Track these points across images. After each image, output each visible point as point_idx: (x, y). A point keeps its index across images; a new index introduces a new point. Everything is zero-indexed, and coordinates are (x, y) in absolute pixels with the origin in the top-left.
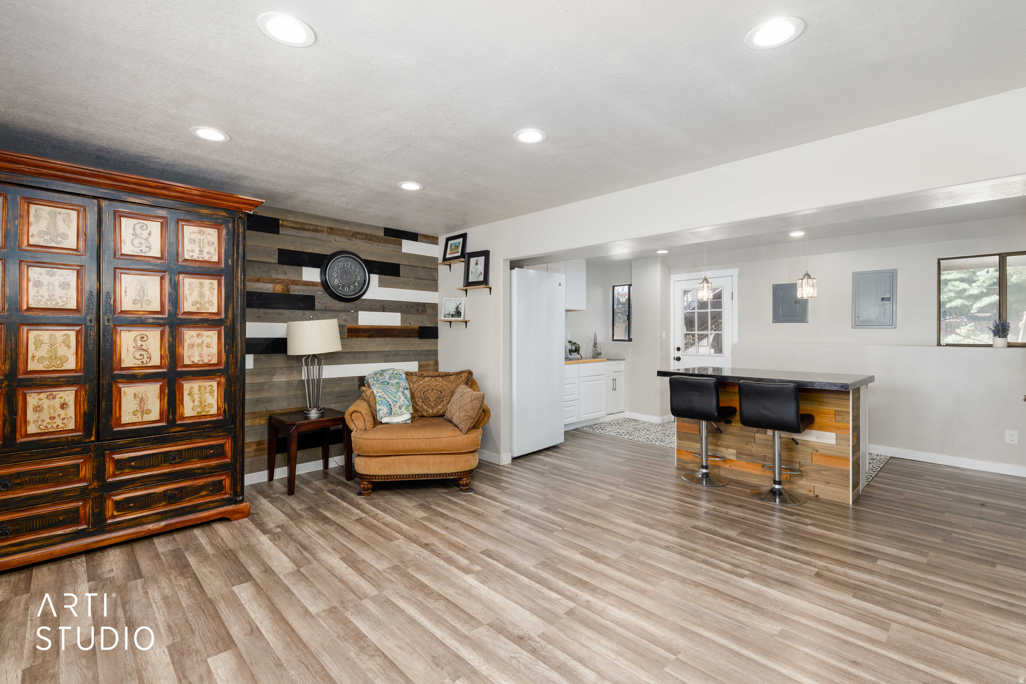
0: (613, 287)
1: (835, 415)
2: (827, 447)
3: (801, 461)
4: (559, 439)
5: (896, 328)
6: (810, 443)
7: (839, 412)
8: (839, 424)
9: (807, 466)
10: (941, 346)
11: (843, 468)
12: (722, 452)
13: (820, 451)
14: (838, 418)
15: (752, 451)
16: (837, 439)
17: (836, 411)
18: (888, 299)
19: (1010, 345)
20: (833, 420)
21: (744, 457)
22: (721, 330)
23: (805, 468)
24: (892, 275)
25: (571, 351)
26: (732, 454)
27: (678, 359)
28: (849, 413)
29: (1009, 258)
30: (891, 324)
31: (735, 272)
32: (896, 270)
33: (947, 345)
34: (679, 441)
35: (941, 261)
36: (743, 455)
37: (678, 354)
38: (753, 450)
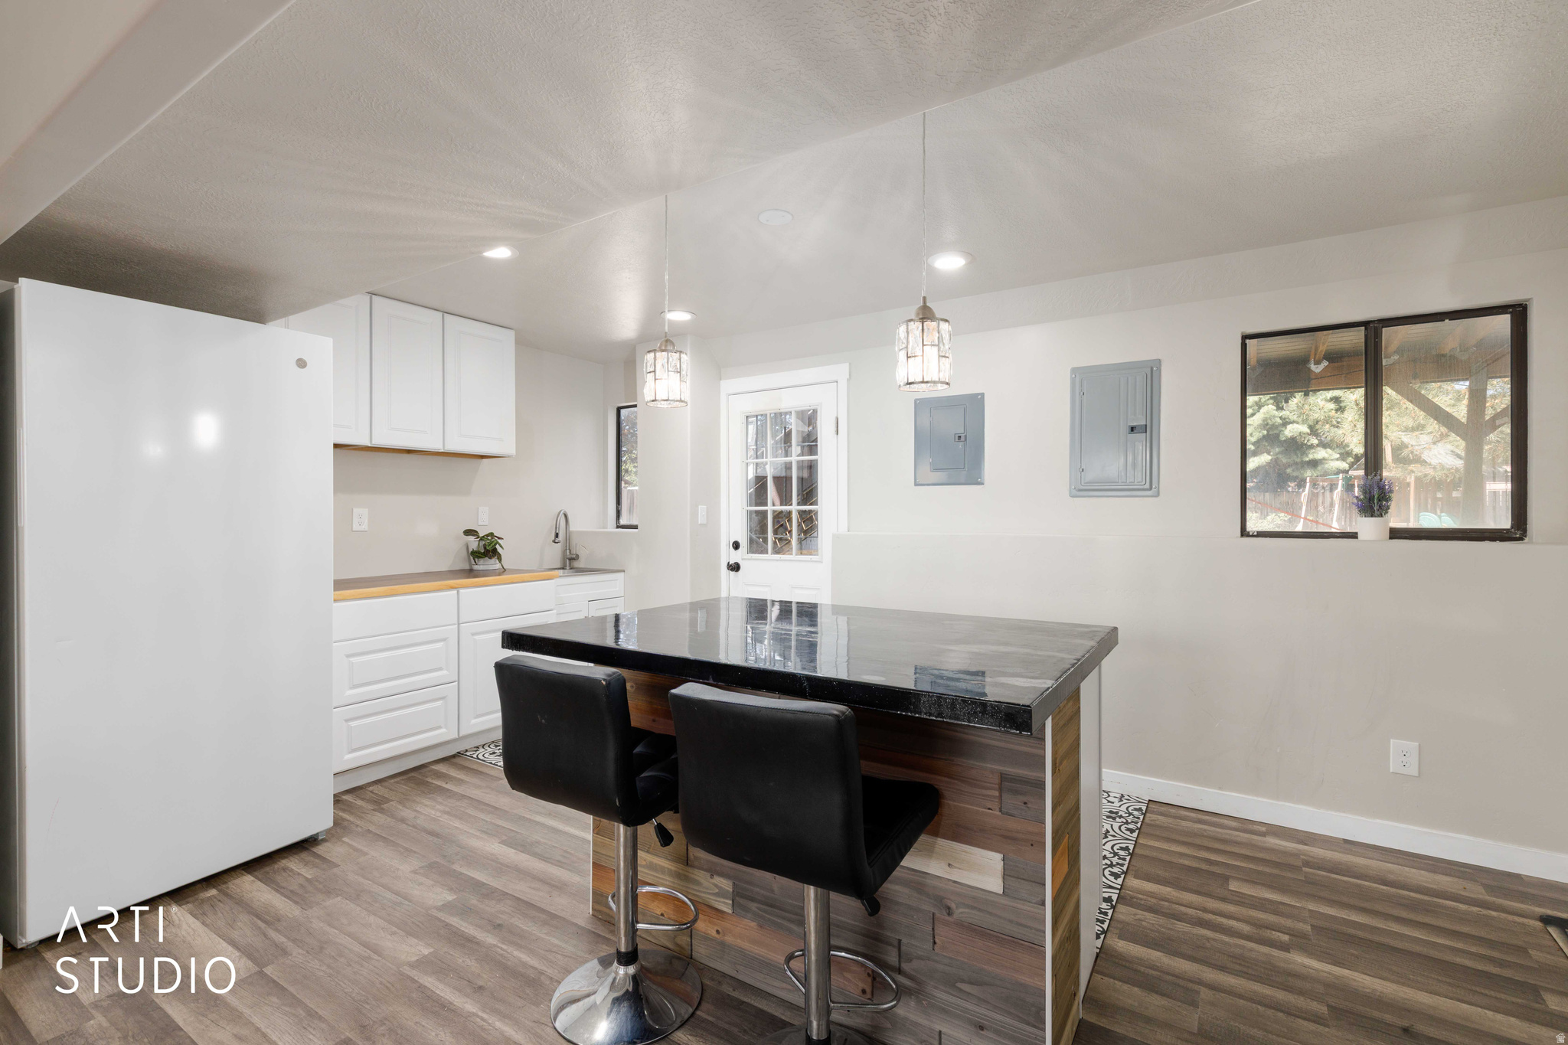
0: (619, 410)
1: (1000, 790)
2: (978, 899)
3: (904, 941)
4: (320, 820)
5: (1158, 495)
6: (929, 881)
7: (1015, 779)
8: (1012, 824)
9: (920, 958)
10: (1248, 535)
11: (1024, 979)
12: (699, 883)
13: (960, 913)
14: (1010, 801)
15: (772, 891)
16: (1006, 875)
17: (1003, 777)
18: (1144, 429)
19: (1395, 534)
20: (996, 806)
21: (754, 906)
22: (815, 503)
23: (915, 964)
24: (1151, 373)
25: (476, 555)
26: (722, 894)
27: (735, 568)
28: (1041, 785)
29: (1386, 332)
30: (1147, 486)
31: (840, 371)
32: (1160, 361)
33: (1261, 534)
34: (600, 838)
35: (1247, 341)
36: (752, 900)
37: (735, 557)
38: (776, 888)
